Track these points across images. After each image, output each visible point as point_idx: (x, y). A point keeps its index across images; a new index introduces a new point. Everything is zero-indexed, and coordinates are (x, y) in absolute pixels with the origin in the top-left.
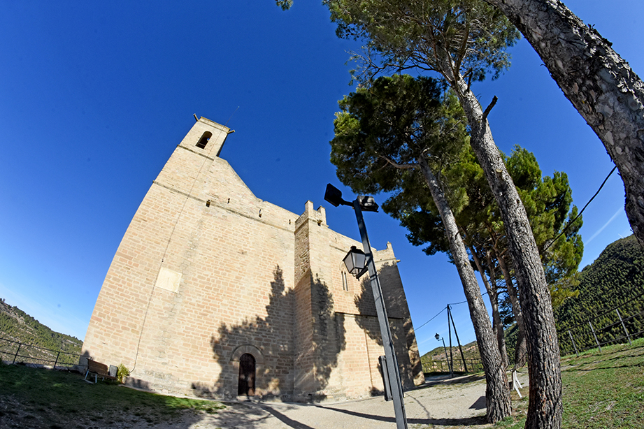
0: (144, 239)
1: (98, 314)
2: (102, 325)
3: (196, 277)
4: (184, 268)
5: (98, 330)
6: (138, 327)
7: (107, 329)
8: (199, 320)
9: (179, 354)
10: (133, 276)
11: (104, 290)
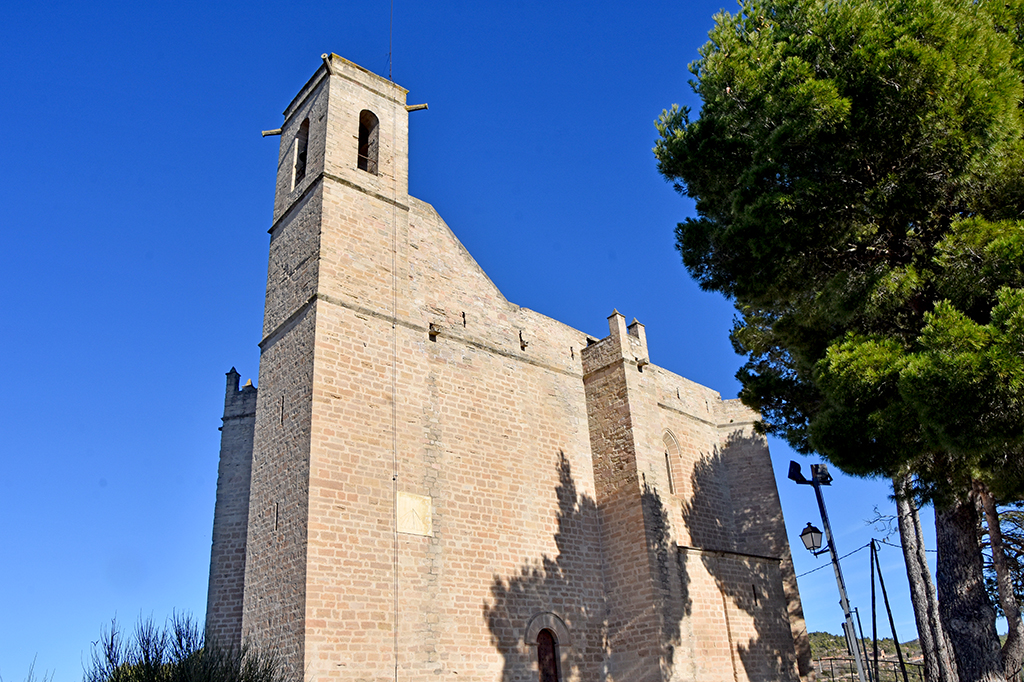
0: (349, 439)
1: (315, 613)
2: (328, 632)
3: (452, 499)
4: (430, 486)
5: (324, 643)
6: (387, 617)
7: (338, 637)
8: (472, 581)
9: (455, 649)
10: (355, 521)
11: (313, 563)
